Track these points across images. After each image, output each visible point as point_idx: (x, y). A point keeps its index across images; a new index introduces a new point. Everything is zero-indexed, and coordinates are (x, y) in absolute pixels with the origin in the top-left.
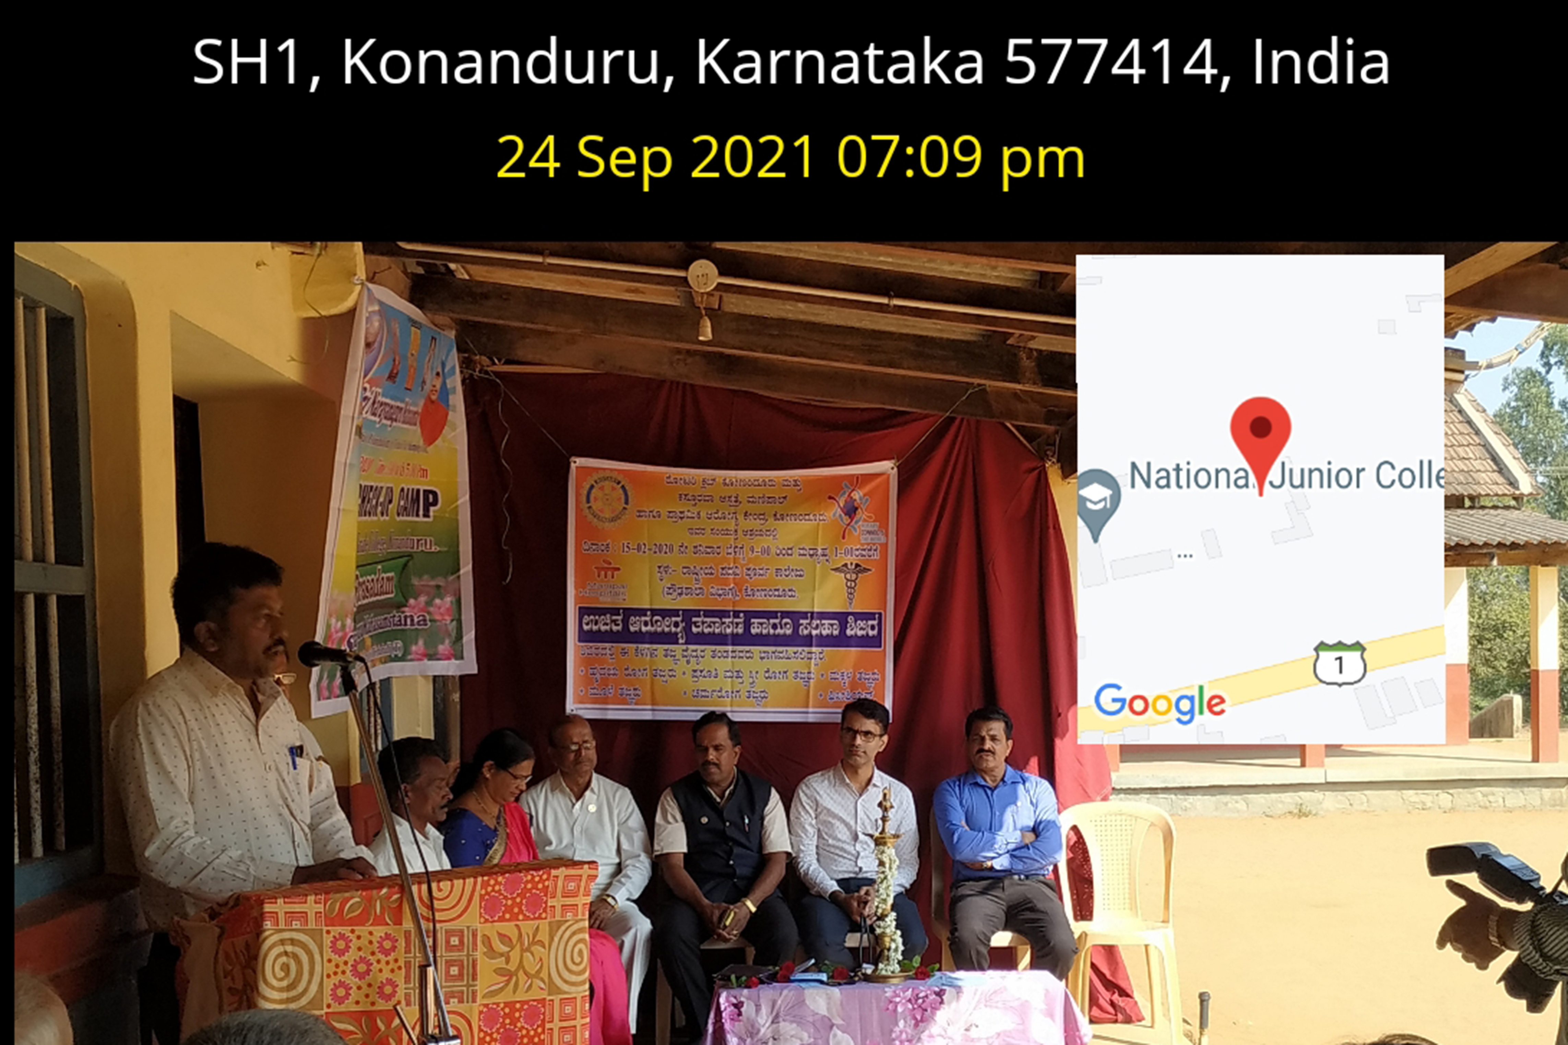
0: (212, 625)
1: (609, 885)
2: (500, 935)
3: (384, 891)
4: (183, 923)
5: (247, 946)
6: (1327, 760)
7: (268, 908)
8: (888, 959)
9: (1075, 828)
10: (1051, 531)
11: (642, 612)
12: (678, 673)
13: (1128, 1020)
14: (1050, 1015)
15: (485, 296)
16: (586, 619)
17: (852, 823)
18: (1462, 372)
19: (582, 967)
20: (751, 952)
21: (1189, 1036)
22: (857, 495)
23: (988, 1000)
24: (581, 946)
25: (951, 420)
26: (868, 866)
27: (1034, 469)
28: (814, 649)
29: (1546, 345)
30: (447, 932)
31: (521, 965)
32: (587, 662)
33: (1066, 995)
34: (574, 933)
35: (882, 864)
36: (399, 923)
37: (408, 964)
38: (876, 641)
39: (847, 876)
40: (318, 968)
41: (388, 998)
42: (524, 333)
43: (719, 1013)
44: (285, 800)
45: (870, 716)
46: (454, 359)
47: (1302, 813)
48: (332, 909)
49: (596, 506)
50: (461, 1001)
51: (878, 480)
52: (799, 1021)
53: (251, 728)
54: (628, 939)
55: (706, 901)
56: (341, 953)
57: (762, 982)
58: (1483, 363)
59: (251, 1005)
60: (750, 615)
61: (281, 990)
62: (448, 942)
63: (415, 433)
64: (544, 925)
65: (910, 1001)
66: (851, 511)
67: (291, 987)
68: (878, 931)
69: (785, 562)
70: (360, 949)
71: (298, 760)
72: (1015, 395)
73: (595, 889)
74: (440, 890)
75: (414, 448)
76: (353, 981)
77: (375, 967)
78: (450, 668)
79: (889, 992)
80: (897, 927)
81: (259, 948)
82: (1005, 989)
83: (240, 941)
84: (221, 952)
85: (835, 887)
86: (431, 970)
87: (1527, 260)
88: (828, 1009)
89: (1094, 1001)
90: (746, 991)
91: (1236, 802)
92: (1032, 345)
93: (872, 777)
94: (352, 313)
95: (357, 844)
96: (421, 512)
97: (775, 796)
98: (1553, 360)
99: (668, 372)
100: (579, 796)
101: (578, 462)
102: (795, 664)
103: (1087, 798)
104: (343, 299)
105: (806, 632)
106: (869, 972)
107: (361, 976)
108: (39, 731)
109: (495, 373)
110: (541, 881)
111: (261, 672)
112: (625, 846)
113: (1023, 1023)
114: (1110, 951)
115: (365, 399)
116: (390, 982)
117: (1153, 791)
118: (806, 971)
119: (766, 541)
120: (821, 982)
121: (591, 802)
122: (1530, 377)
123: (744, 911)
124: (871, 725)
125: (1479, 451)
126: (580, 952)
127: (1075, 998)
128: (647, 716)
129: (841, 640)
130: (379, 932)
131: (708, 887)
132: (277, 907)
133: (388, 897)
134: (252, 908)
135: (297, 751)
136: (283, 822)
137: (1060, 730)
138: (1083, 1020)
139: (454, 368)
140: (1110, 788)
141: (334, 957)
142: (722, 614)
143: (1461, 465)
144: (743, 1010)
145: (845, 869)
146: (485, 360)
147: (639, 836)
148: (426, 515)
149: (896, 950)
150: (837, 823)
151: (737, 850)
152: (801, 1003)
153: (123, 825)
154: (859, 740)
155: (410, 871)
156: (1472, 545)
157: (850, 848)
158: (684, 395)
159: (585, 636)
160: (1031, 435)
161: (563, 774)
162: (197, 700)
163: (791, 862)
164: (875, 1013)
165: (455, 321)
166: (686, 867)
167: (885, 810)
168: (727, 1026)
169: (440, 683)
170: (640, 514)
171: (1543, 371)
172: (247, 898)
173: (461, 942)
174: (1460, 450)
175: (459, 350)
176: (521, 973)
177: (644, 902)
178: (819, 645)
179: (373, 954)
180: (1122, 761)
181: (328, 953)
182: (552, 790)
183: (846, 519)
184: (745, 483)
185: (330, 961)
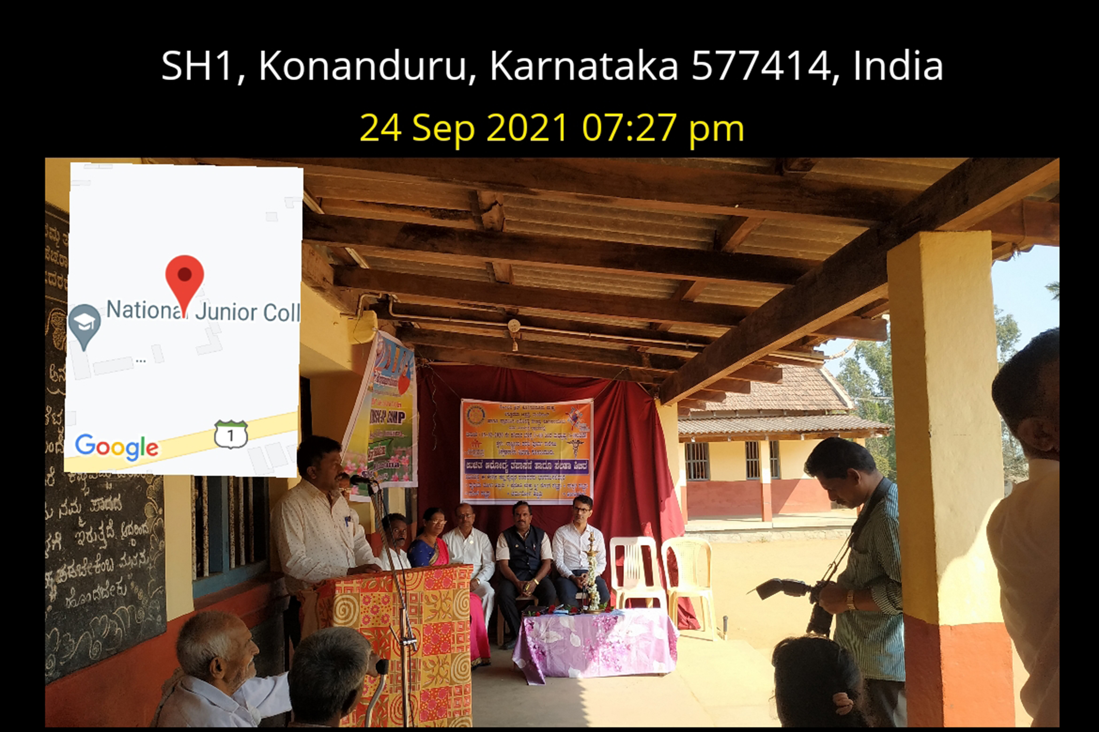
0: (314, 468)
1: (478, 574)
2: (432, 595)
3: (385, 578)
4: (302, 592)
5: (329, 601)
6: (773, 519)
7: (337, 585)
8: (594, 604)
9: (670, 549)
10: (657, 426)
11: (490, 461)
12: (506, 486)
13: (694, 628)
14: (661, 626)
15: (426, 335)
16: (468, 464)
17: (578, 546)
18: (823, 360)
19: (466, 609)
20: (537, 602)
21: (719, 634)
22: (577, 412)
23: (636, 620)
24: (466, 600)
25: (615, 381)
26: (585, 564)
27: (649, 401)
28: (561, 475)
29: (857, 349)
30: (411, 594)
31: (441, 608)
32: (469, 482)
33: (669, 619)
34: (463, 594)
35: (590, 564)
36: (391, 591)
37: (394, 608)
38: (586, 471)
39: (576, 569)
40: (357, 610)
41: (386, 622)
42: (442, 349)
43: (524, 627)
44: (343, 539)
45: (585, 502)
46: (413, 360)
47: (763, 541)
48: (363, 586)
49: (471, 418)
50: (416, 623)
51: (586, 406)
52: (558, 630)
53: (328, 511)
54: (485, 598)
55: (518, 580)
56: (367, 603)
57: (541, 614)
58: (831, 356)
59: (331, 625)
60: (534, 461)
61: (342, 619)
62: (411, 598)
63: (396, 389)
64: (451, 591)
65: (603, 621)
66: (575, 419)
67: (346, 618)
68: (589, 592)
69: (549, 439)
70: (375, 602)
71: (349, 523)
72: (641, 371)
73: (472, 576)
74: (408, 577)
75: (396, 395)
76: (371, 615)
77: (380, 609)
78: (408, 484)
79: (595, 618)
80: (597, 590)
81: (334, 601)
82: (643, 616)
83: (325, 599)
84: (318, 604)
85: (571, 573)
86: (404, 610)
87: (848, 315)
88: (569, 625)
89: (679, 620)
90: (535, 618)
91: (736, 536)
92: (647, 351)
93: (586, 528)
94: (372, 342)
95: (375, 557)
96: (398, 421)
97: (546, 536)
98: (859, 355)
99: (500, 363)
100: (466, 537)
101: (464, 401)
102: (553, 481)
103: (674, 535)
104: (369, 336)
105: (557, 468)
106: (586, 609)
107: (374, 613)
108: (244, 513)
109: (430, 365)
110: (450, 572)
111: (333, 487)
112: (485, 558)
113: (650, 630)
114: (686, 600)
115: (375, 376)
116: (386, 615)
117: (701, 532)
118: (560, 609)
119: (540, 432)
120: (566, 614)
121: (471, 540)
122: (851, 362)
123: (534, 584)
124: (585, 506)
125: (831, 392)
126: (466, 602)
127: (672, 619)
128: (493, 503)
129: (572, 471)
130: (383, 594)
131: (518, 574)
132: (342, 585)
133: (387, 580)
134: (330, 585)
135: (348, 519)
136: (343, 549)
137: (662, 507)
138: (675, 628)
139: (413, 364)
140: (684, 532)
141: (364, 605)
142: (523, 461)
143: (823, 397)
144: (534, 625)
145: (575, 566)
146: (426, 361)
147: (490, 554)
148: (400, 422)
149: (597, 600)
150: (571, 547)
151: (530, 558)
152: (558, 622)
153: (276, 551)
154: (580, 513)
155: (396, 568)
156: (830, 430)
157: (577, 557)
158: (507, 372)
159: (468, 471)
160: (648, 387)
161: (460, 528)
162: (306, 499)
163: (553, 563)
164: (589, 627)
165: (414, 344)
166: (510, 565)
167: (591, 541)
168: (527, 633)
169: (408, 492)
170: (489, 421)
171: (856, 359)
172: (329, 581)
173: (416, 598)
174: (823, 391)
175: (416, 356)
176: (441, 612)
177: (492, 581)
178: (563, 473)
179: (380, 603)
180: (689, 520)
181: (361, 603)
182: (456, 534)
183: (573, 422)
184: (532, 408)
185: (362, 607)
